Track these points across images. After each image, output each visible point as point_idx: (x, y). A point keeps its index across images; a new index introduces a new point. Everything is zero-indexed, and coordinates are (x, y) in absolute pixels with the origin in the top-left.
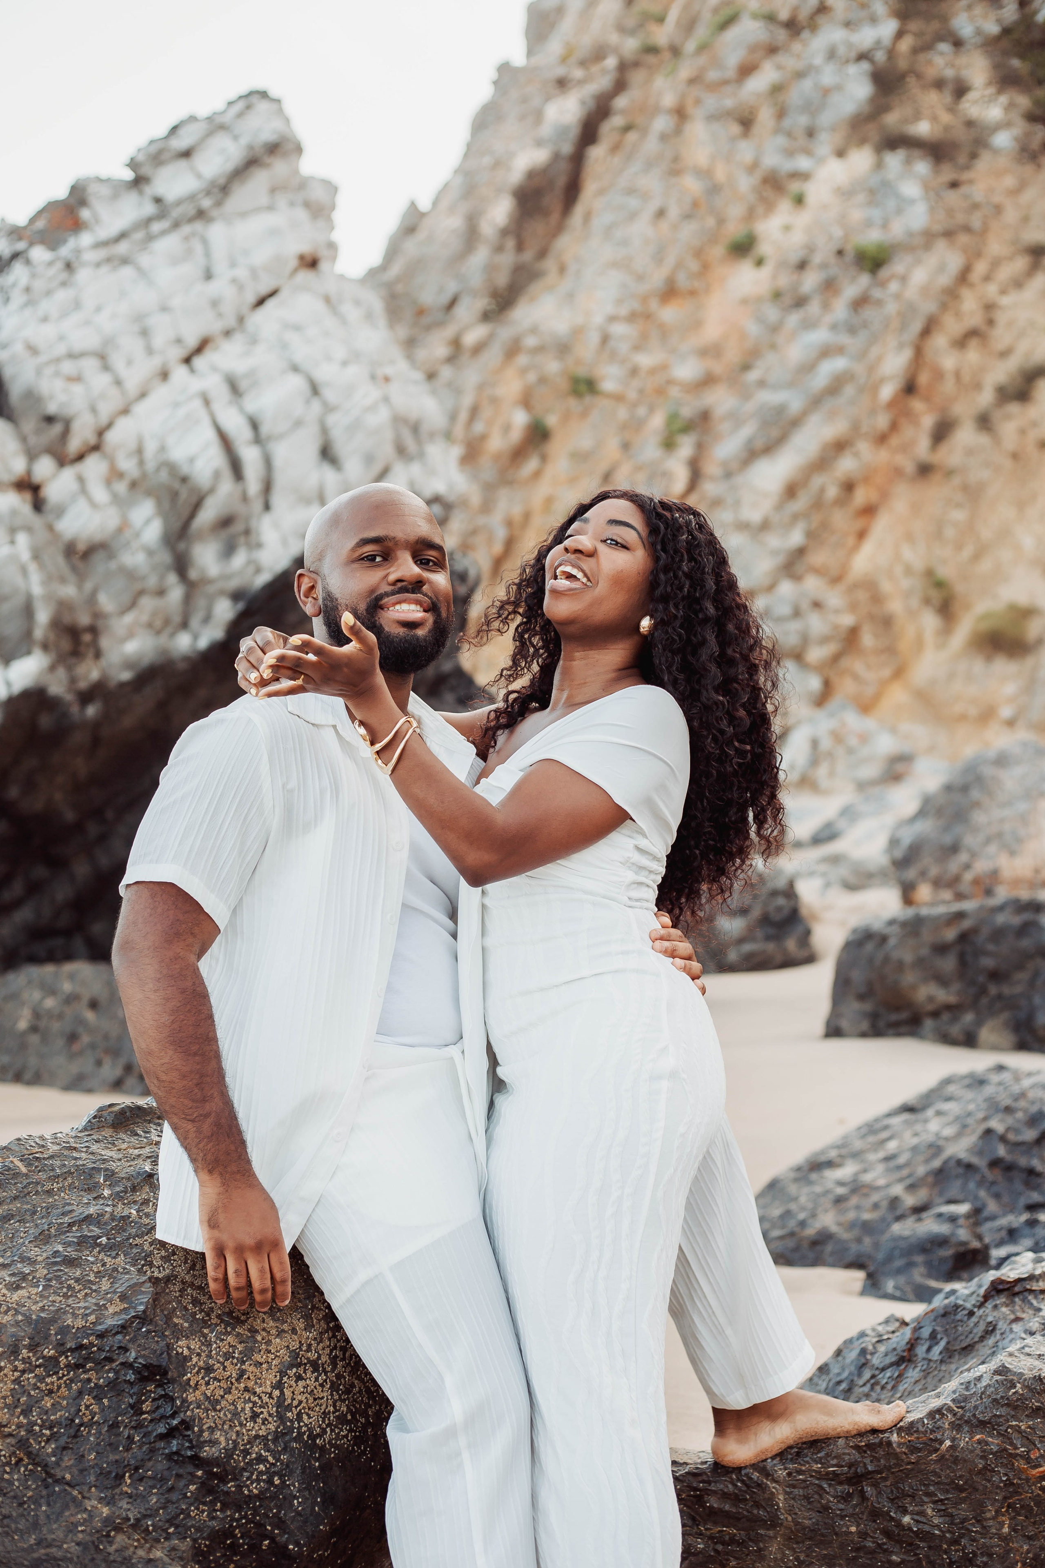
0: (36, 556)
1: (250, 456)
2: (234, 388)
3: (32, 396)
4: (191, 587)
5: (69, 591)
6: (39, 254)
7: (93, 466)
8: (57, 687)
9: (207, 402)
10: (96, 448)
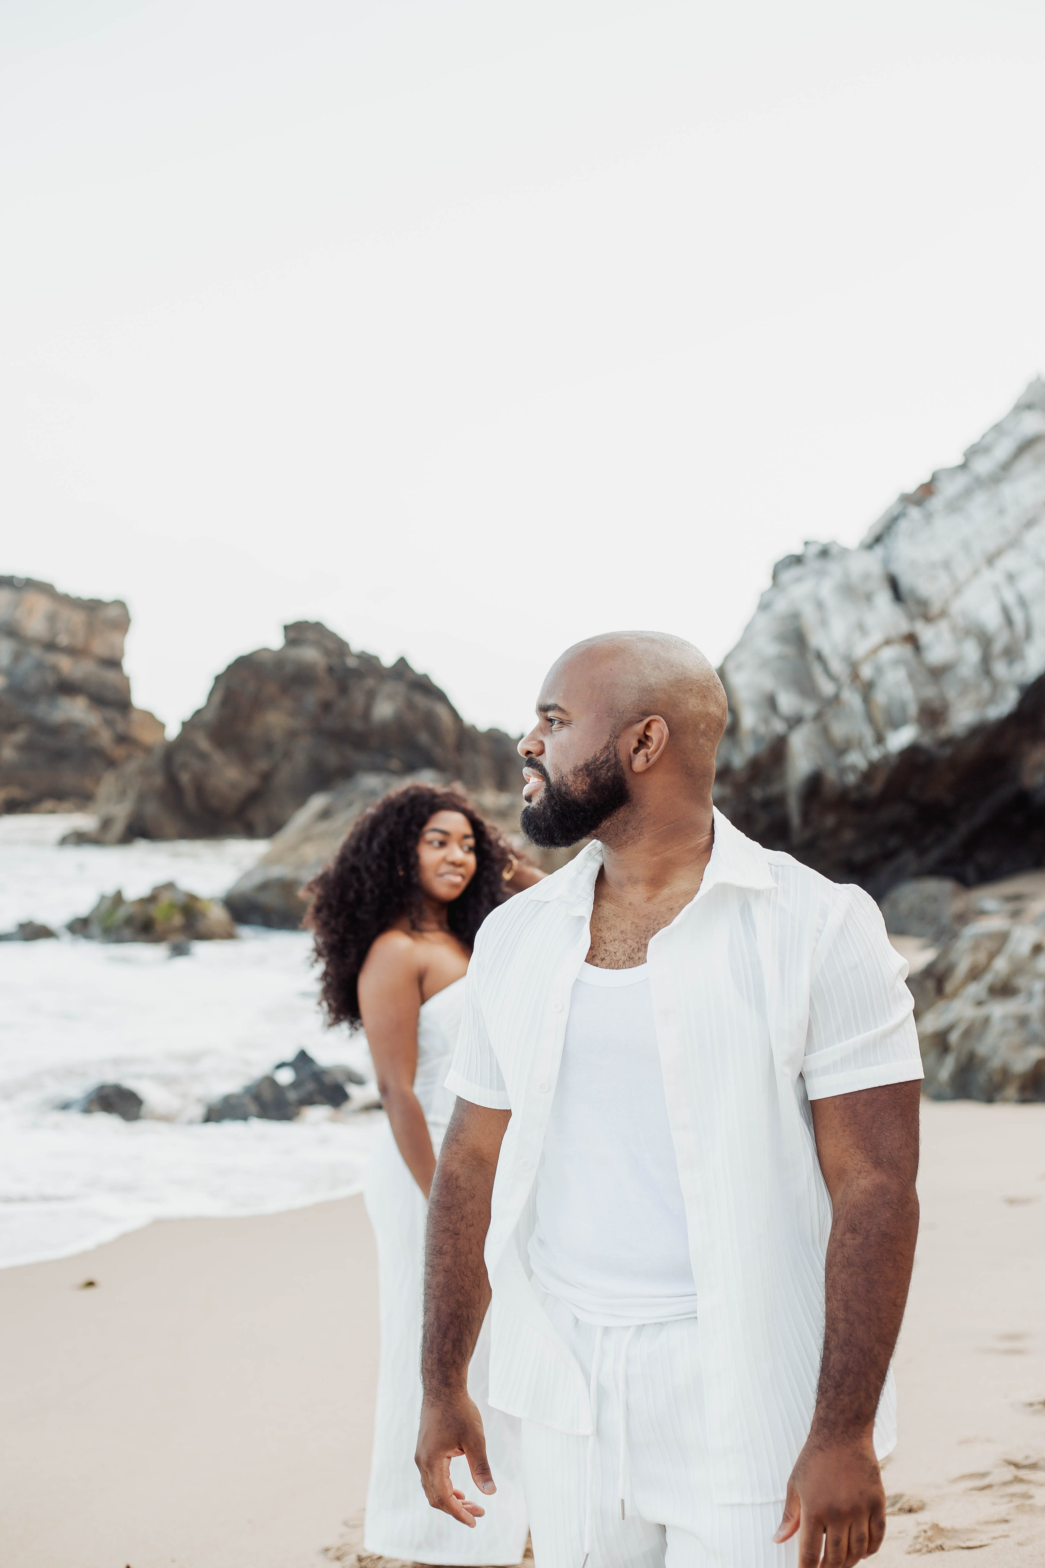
0: (911, 677)
1: (1018, 616)
2: (1011, 578)
3: (912, 592)
4: (996, 685)
5: (930, 692)
6: (914, 513)
7: (943, 626)
8: (927, 741)
9: (996, 588)
10: (943, 613)
